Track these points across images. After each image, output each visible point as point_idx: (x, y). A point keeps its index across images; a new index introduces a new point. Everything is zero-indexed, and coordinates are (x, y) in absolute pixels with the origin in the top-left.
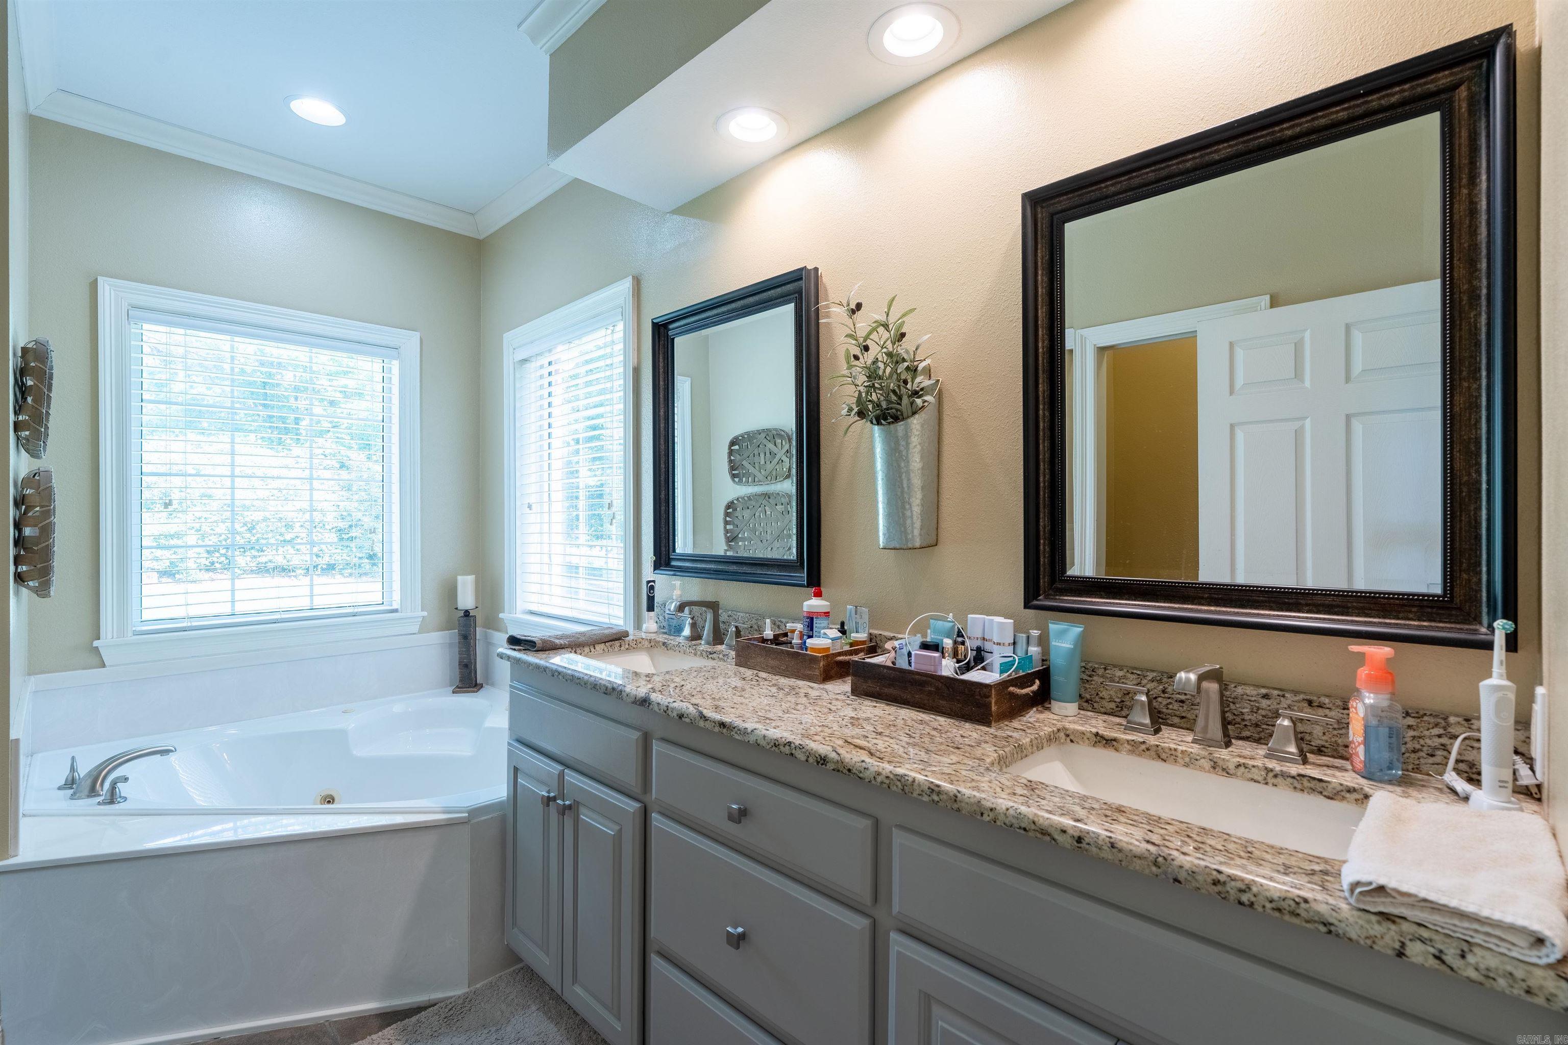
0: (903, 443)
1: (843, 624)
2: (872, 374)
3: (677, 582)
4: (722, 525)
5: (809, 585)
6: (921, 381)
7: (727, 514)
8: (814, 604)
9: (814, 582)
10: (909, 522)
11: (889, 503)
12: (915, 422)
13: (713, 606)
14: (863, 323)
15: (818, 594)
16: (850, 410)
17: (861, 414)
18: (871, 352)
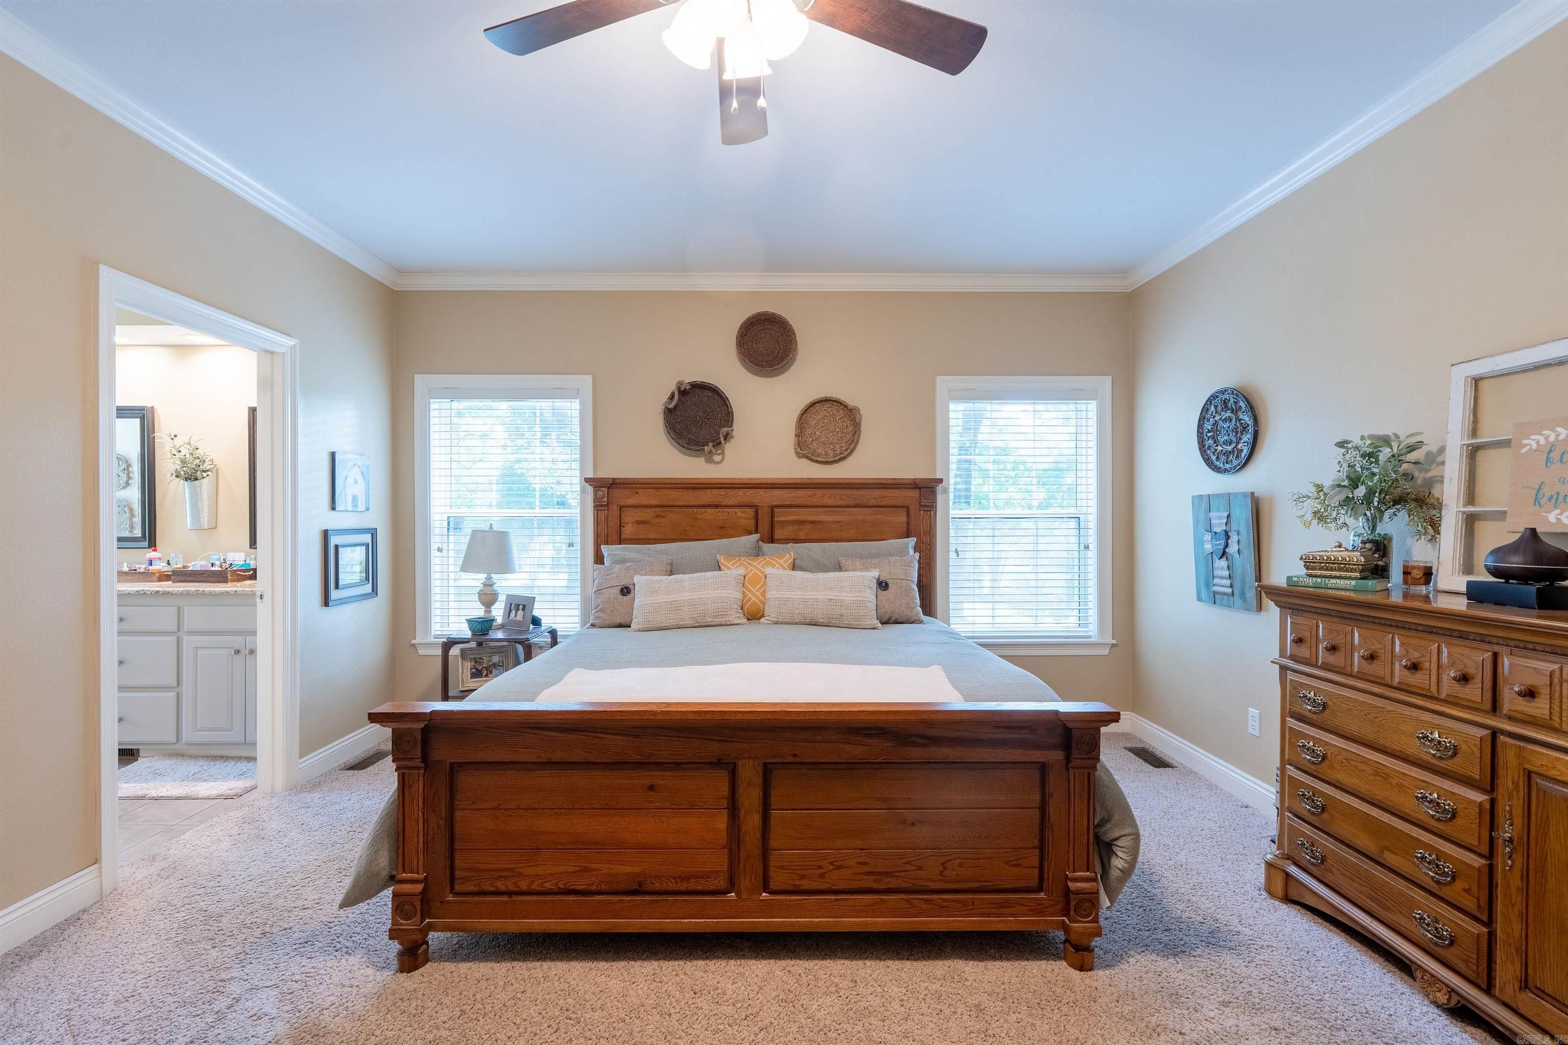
0: (199, 489)
1: (168, 561)
2: (184, 462)
5: (150, 547)
6: (207, 466)
8: (151, 554)
9: (152, 545)
10: (202, 519)
11: (192, 511)
12: (205, 481)
14: (178, 442)
15: (155, 550)
16: (172, 474)
17: (177, 476)
18: (182, 453)
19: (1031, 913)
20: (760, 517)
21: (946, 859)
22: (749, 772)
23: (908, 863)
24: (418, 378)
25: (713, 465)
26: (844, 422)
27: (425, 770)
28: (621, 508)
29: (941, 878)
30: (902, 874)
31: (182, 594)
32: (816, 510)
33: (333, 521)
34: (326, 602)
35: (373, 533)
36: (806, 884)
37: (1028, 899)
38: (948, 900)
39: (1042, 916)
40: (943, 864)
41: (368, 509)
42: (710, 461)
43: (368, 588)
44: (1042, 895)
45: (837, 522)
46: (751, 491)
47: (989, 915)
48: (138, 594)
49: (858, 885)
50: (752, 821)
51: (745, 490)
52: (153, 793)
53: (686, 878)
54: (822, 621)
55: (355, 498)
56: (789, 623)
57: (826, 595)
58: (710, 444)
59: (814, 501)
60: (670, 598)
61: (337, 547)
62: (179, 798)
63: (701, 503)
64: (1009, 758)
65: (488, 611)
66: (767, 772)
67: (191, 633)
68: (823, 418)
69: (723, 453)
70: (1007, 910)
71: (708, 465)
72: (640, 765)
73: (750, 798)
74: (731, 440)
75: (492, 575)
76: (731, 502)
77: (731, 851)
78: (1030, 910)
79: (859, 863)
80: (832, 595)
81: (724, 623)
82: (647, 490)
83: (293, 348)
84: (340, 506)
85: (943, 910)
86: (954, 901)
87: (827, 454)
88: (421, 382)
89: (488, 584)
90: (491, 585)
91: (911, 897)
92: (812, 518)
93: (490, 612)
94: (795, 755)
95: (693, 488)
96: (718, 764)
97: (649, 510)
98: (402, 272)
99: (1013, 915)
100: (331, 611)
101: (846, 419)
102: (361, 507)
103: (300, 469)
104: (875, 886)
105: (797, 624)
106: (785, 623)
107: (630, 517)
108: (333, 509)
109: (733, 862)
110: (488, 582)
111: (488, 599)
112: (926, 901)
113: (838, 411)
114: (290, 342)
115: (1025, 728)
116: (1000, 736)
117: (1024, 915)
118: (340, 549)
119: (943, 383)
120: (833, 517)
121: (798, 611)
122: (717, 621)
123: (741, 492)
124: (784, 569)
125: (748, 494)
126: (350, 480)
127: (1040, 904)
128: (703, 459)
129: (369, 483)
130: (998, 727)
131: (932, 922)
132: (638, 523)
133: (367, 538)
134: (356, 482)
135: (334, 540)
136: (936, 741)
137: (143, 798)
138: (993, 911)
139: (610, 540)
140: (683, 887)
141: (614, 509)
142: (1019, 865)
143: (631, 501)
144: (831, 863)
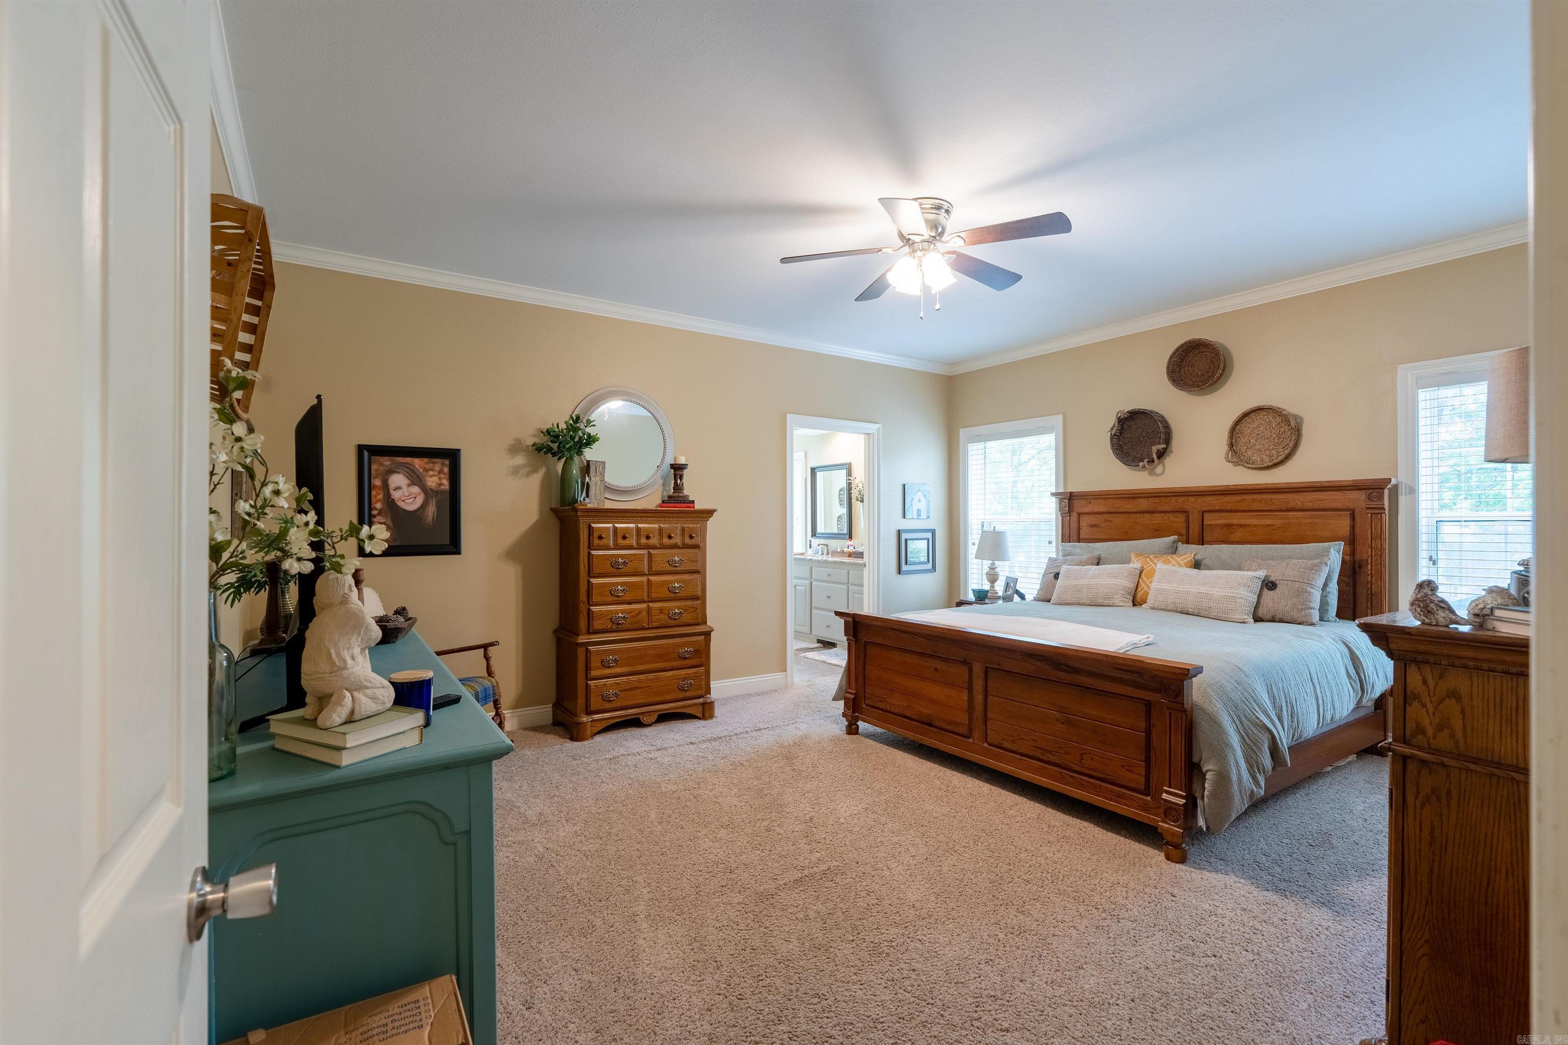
0: (863, 506)
1: (855, 547)
2: (859, 492)
3: (818, 540)
4: (836, 525)
5: (849, 538)
7: (838, 521)
8: (849, 543)
9: (851, 538)
13: (827, 545)
15: (851, 540)
17: (857, 500)
18: (859, 488)
19: (1140, 808)
20: (1191, 521)
21: (1083, 751)
22: (978, 668)
23: (1060, 747)
24: (962, 431)
25: (1155, 477)
26: (1282, 427)
27: (856, 642)
28: (1079, 514)
29: (1080, 764)
30: (1057, 754)
31: (850, 564)
32: (1245, 514)
33: (904, 525)
34: (899, 571)
35: (933, 532)
36: (1006, 745)
37: (1139, 798)
38: (1085, 780)
39: (1148, 813)
40: (1081, 755)
41: (928, 517)
42: (1152, 473)
43: (930, 566)
44: (1149, 798)
45: (1268, 525)
46: (1182, 499)
47: (1111, 800)
48: (836, 562)
49: (1031, 753)
50: (979, 699)
51: (1177, 498)
52: (829, 661)
53: (950, 723)
54: (1192, 610)
55: (919, 511)
56: (1164, 610)
57: (1197, 589)
58: (1146, 460)
59: (1242, 506)
60: (1076, 582)
61: (906, 539)
62: (836, 665)
63: (1139, 509)
64: (1123, 692)
65: (992, 587)
66: (986, 671)
67: (853, 585)
68: (1258, 426)
69: (1164, 467)
70: (1123, 801)
71: (1152, 477)
72: (932, 656)
73: (978, 685)
74: (1171, 455)
75: (995, 562)
76: (1164, 509)
77: (969, 713)
78: (1139, 806)
79: (1033, 740)
80: (1203, 589)
81: (1111, 604)
82: (1098, 500)
83: (878, 430)
84: (908, 515)
85: (1081, 786)
86: (1088, 782)
87: (1262, 460)
88: (963, 433)
89: (992, 568)
90: (994, 569)
91: (1062, 771)
92: (1243, 522)
93: (993, 587)
94: (999, 665)
95: (1134, 498)
96: (964, 662)
97: (1099, 516)
98: (952, 364)
99: (1126, 805)
100: (902, 578)
101: (1283, 425)
102: (924, 516)
103: (882, 496)
104: (1041, 757)
105: (1171, 611)
106: (1160, 609)
107: (1085, 520)
108: (904, 517)
109: (970, 720)
110: (992, 567)
111: (993, 578)
112: (1071, 776)
113: (1274, 418)
114: (876, 426)
115: (1135, 672)
116: (1118, 675)
117: (1135, 808)
118: (908, 541)
119: (1406, 373)
120: (1263, 521)
121: (1170, 601)
122: (1107, 602)
123: (1173, 499)
124: (1180, 565)
125: (1179, 501)
126: (916, 500)
127: (1146, 804)
128: (1147, 472)
129: (929, 501)
130: (1117, 669)
131: (1071, 791)
132: (1092, 526)
133: (929, 535)
134: (919, 501)
135: (904, 536)
136: (1075, 670)
137: (824, 662)
138: (1113, 797)
139: (1071, 539)
140: (949, 728)
141: (1074, 515)
142: (1131, 771)
143: (1086, 510)
144: (1018, 735)
